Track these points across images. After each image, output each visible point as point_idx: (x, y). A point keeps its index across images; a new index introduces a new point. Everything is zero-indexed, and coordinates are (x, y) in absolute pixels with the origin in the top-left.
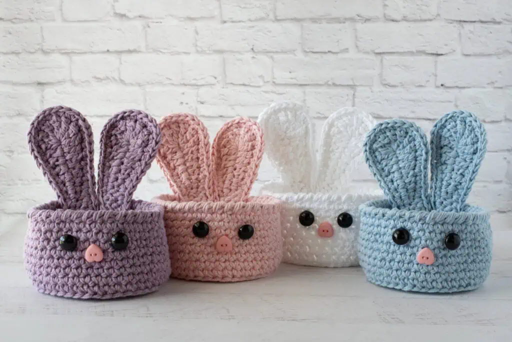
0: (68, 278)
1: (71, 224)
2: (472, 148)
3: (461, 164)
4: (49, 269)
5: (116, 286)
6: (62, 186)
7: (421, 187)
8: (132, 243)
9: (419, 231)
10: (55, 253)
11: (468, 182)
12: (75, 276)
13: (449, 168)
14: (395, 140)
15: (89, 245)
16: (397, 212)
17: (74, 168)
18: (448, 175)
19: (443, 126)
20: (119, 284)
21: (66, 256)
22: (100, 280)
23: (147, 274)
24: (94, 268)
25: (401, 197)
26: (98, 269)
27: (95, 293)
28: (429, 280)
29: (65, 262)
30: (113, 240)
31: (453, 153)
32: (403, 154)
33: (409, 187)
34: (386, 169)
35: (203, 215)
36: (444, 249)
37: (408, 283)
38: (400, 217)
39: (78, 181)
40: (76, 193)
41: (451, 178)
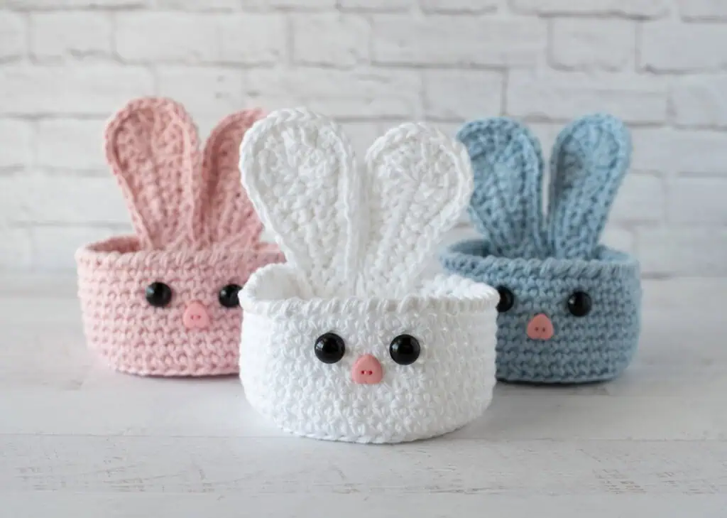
2: (609, 158)
9: (529, 290)
35: (162, 272)
36: (567, 316)
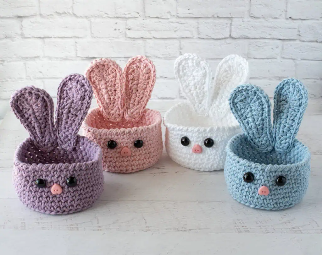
0: (42, 203)
1: (42, 172)
2: (298, 102)
3: (292, 113)
4: (29, 197)
5: (71, 207)
8: (80, 182)
10: (33, 189)
11: (296, 124)
12: (45, 202)
13: (285, 115)
15: (54, 184)
18: (284, 120)
19: (282, 88)
20: (73, 206)
21: (39, 190)
22: (61, 204)
23: (89, 198)
24: (57, 197)
25: (253, 133)
26: (59, 197)
27: (58, 212)
29: (39, 194)
30: (68, 181)
31: (287, 106)
32: (255, 106)
33: (258, 128)
41: (286, 122)
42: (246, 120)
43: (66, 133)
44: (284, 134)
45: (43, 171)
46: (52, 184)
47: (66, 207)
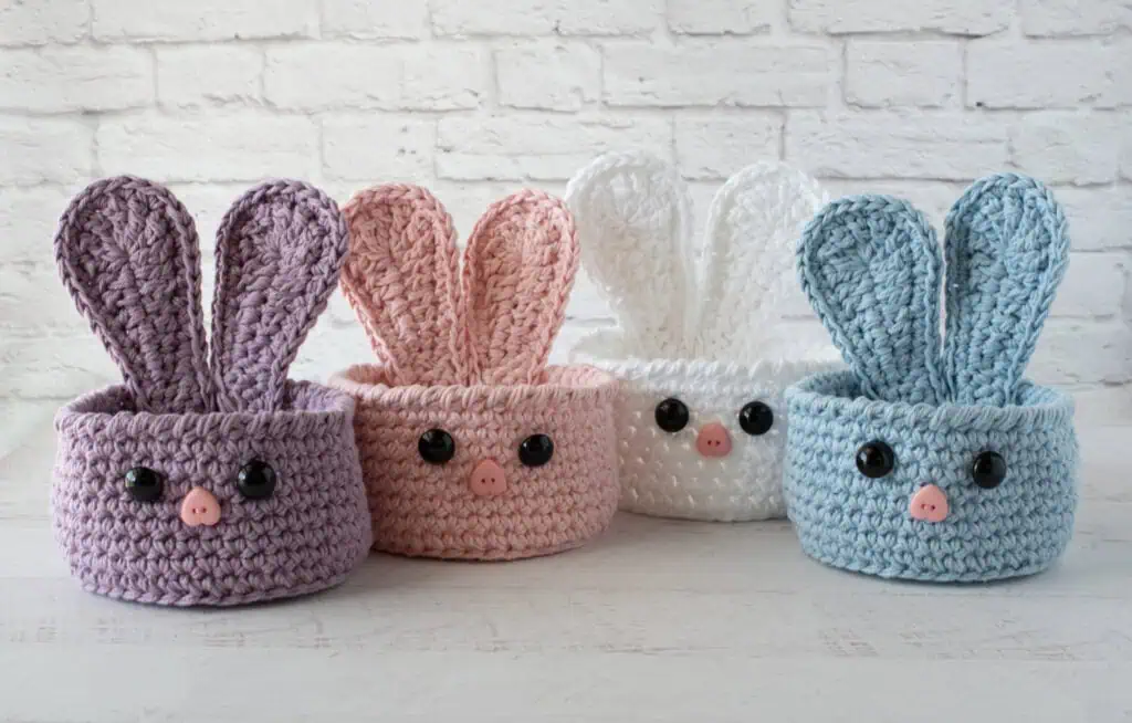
0: (146, 561)
1: (149, 445)
2: (1035, 256)
3: (1013, 292)
4: (104, 542)
5: (251, 578)
6: (132, 353)
7: (924, 343)
8: (284, 483)
9: (914, 449)
10: (117, 506)
11: (1027, 331)
12: (160, 556)
13: (987, 300)
14: (868, 241)
15: (190, 488)
16: (865, 405)
17: (158, 313)
18: (984, 316)
19: (973, 209)
20: (257, 572)
21: (139, 513)
22: (214, 564)
23: (318, 549)
24: (202, 538)
25: (879, 366)
26: (211, 540)
27: (206, 594)
28: (938, 555)
29: (137, 526)
30: (242, 477)
31: (995, 268)
32: (885, 271)
33: (897, 345)
34: (847, 304)
35: (442, 415)
36: (969, 487)
37: (892, 560)
38: (874, 417)
39: (167, 340)
40: (163, 367)
41: (991, 324)
42: (856, 322)
43: (247, 371)
44: (986, 362)
45: (151, 438)
46: (184, 487)
47: (237, 578)
